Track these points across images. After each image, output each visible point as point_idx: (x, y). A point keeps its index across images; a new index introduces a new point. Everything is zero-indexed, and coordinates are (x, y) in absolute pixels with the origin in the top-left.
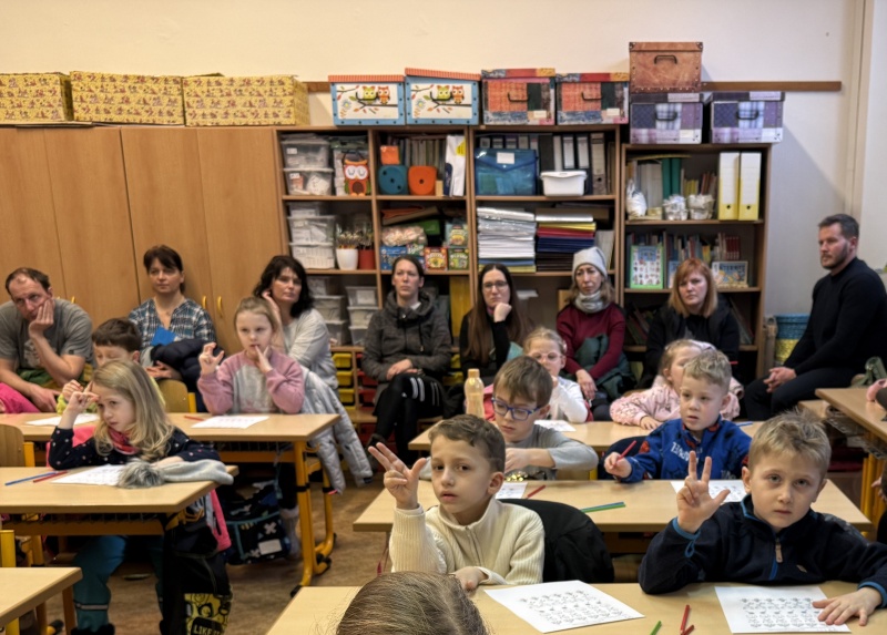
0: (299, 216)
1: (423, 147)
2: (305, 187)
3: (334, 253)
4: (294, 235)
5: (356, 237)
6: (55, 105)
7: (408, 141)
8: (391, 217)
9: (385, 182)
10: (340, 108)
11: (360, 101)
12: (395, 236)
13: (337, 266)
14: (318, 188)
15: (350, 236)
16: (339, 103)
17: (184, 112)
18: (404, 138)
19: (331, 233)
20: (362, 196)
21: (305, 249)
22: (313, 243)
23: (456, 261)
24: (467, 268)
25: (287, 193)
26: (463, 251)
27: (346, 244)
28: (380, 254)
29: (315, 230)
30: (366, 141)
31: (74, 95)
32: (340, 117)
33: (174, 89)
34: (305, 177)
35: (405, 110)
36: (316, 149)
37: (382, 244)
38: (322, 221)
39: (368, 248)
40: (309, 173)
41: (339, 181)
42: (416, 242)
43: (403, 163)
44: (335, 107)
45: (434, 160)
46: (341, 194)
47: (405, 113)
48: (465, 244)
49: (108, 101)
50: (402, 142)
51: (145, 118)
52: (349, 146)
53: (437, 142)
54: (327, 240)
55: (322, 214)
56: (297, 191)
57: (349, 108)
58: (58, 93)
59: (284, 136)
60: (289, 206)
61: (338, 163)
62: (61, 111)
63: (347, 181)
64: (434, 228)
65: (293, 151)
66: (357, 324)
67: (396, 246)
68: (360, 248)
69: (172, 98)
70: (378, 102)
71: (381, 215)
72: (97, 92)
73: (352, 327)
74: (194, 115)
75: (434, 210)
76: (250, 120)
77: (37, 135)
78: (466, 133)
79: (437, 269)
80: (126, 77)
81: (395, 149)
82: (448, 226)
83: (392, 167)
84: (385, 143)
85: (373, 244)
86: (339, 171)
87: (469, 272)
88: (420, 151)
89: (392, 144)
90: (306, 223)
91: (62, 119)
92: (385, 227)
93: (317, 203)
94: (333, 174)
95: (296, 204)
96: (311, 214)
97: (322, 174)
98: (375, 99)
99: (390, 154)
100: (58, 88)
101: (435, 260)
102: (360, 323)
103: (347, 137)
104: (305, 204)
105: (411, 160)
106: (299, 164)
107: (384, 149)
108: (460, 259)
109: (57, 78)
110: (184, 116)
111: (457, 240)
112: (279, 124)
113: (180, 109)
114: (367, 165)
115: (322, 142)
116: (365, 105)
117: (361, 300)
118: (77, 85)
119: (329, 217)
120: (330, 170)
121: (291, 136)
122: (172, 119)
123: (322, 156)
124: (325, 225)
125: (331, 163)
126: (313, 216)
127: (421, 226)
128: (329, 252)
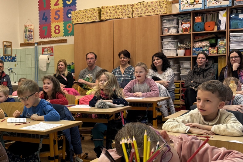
0: (165, 41)
1: (211, 16)
2: (168, 32)
3: (177, 51)
4: (163, 47)
5: (184, 45)
6: (96, 16)
7: (205, 15)
8: (198, 39)
9: (196, 28)
10: (181, 7)
11: (188, 4)
12: (198, 45)
13: (177, 55)
14: (173, 32)
15: (182, 45)
16: (181, 5)
17: (132, 13)
18: (204, 14)
19: (176, 45)
20: (187, 33)
21: (167, 51)
22: (170, 49)
23: (221, 51)
24: (225, 53)
25: (162, 34)
26: (224, 48)
27: (180, 48)
28: (193, 50)
29: (171, 45)
30: (190, 16)
31: (102, 13)
32: (181, 9)
33: (130, 8)
34: (169, 29)
35: (204, 4)
36: (173, 20)
37: (193, 47)
38: (173, 42)
39: (188, 49)
40: (170, 27)
41: (180, 29)
42: (206, 46)
43: (203, 21)
44: (180, 6)
45: (215, 19)
46: (180, 33)
47: (204, 5)
48: (225, 45)
49: (111, 13)
50: (203, 15)
51: (121, 16)
52: (184, 18)
53: (216, 14)
54: (174, 47)
55: (173, 40)
56: (166, 33)
57: (185, 6)
58: (98, 13)
59: (162, 17)
60: (162, 38)
61: (180, 23)
62: (98, 18)
63: (183, 28)
64: (213, 41)
65: (165, 21)
66: (183, 73)
67: (199, 48)
68: (186, 49)
69: (129, 10)
70: (195, 3)
71: (194, 38)
72: (108, 11)
73: (181, 74)
74: (135, 14)
75: (214, 35)
76: (152, 13)
77: (91, 25)
78: (227, 9)
79: (214, 54)
80: (117, 6)
81: (200, 17)
82: (219, 40)
83: (199, 23)
84: (197, 16)
85: (190, 47)
86: (180, 26)
87: (226, 54)
88: (210, 17)
89: (199, 16)
90: (168, 43)
91: (98, 19)
92: (195, 42)
93: (172, 36)
94: (178, 27)
95: (165, 37)
96: (169, 40)
97: (175, 27)
98: (194, 2)
99: (198, 19)
100: (98, 12)
101: (213, 51)
102: (184, 73)
103: (184, 15)
104: (168, 37)
105: (206, 20)
106: (167, 25)
107: (196, 18)
108: (222, 50)
109: (98, 9)
110: (132, 15)
111: (222, 44)
112: (161, 14)
113: (131, 13)
114: (190, 23)
115: (175, 18)
116: (190, 5)
117: (185, 66)
118: (103, 10)
119: (175, 40)
120: (177, 26)
121: (165, 17)
122: (128, 16)
123: (175, 22)
124: (174, 43)
125: (178, 24)
126: (170, 40)
127: (208, 41)
128: (175, 51)
